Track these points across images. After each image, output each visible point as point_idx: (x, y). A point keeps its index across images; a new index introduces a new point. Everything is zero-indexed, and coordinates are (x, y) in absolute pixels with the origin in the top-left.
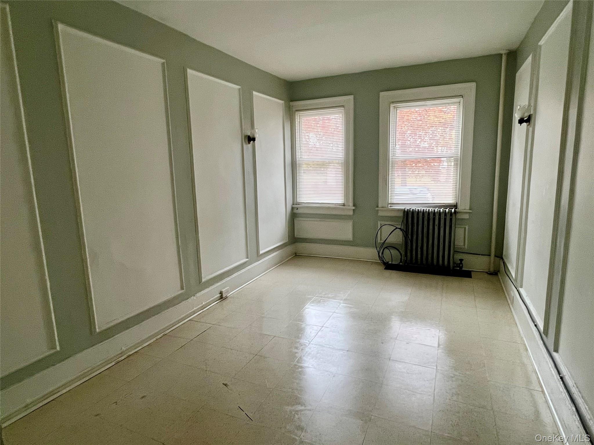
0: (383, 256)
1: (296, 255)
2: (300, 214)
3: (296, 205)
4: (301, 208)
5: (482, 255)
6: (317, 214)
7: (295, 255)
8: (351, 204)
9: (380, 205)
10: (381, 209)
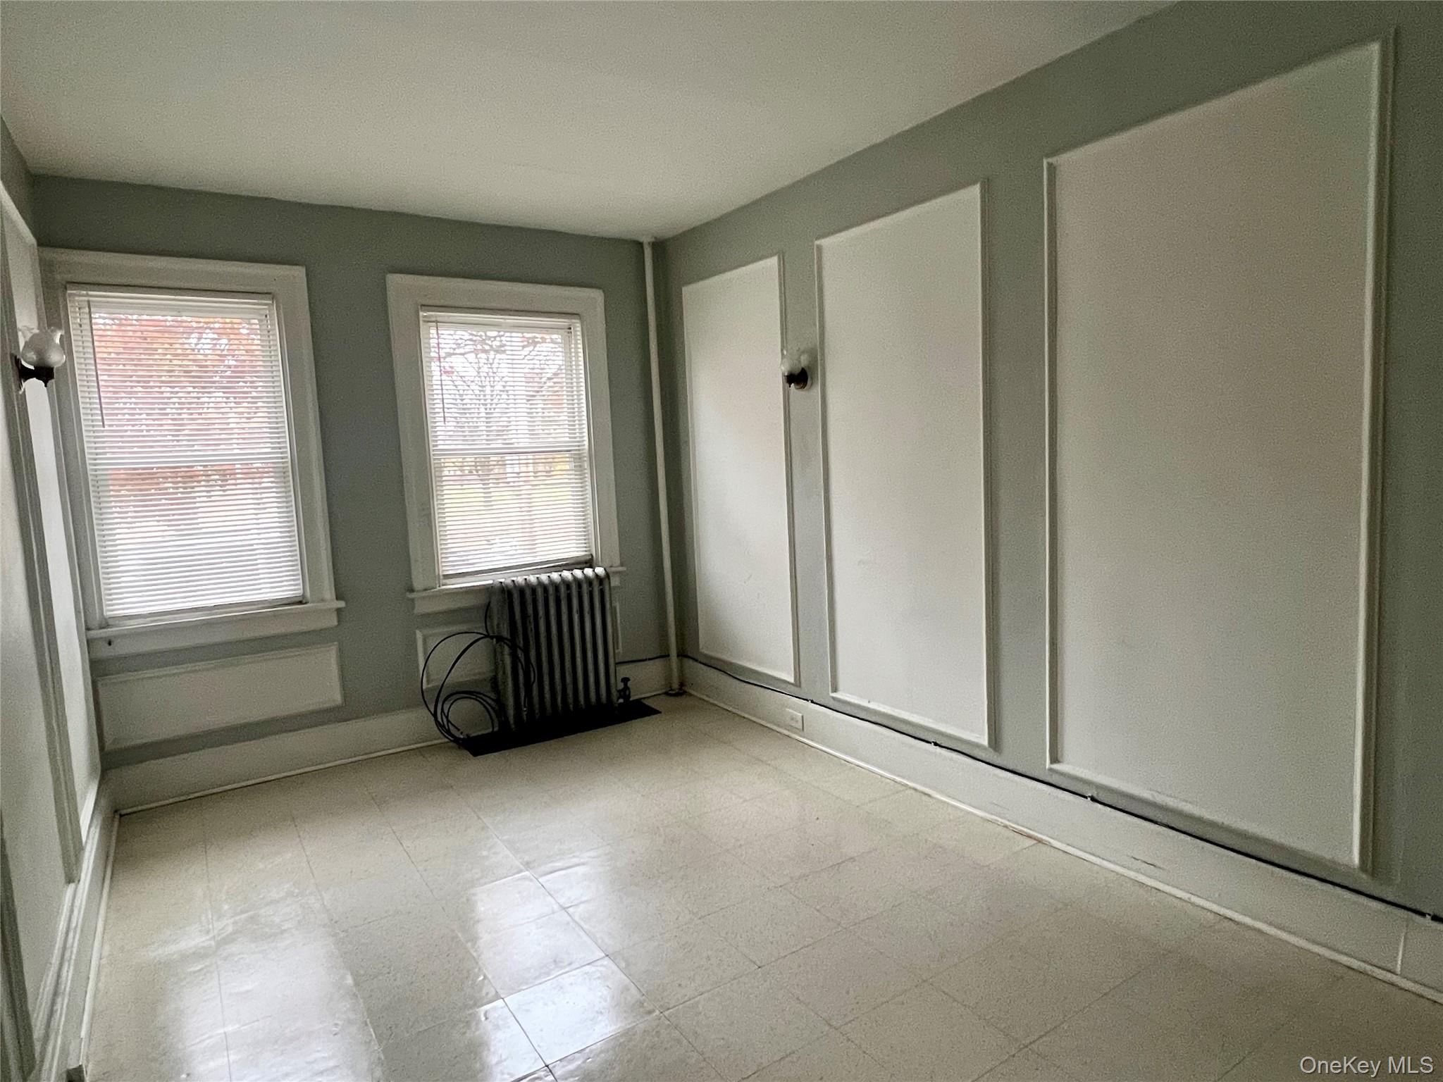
0: (448, 721)
1: (121, 816)
2: (124, 658)
3: (101, 628)
4: (123, 636)
5: (650, 659)
6: (196, 648)
7: (117, 817)
8: (329, 593)
9: (418, 585)
10: (424, 594)
